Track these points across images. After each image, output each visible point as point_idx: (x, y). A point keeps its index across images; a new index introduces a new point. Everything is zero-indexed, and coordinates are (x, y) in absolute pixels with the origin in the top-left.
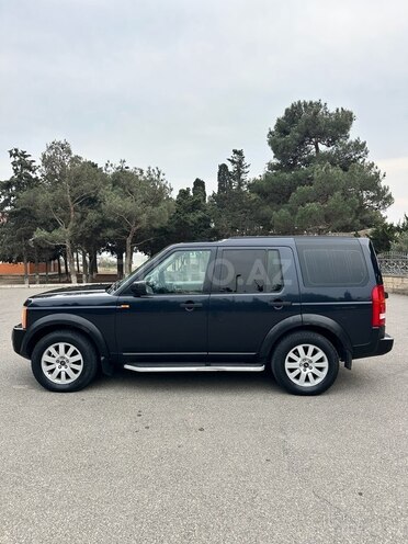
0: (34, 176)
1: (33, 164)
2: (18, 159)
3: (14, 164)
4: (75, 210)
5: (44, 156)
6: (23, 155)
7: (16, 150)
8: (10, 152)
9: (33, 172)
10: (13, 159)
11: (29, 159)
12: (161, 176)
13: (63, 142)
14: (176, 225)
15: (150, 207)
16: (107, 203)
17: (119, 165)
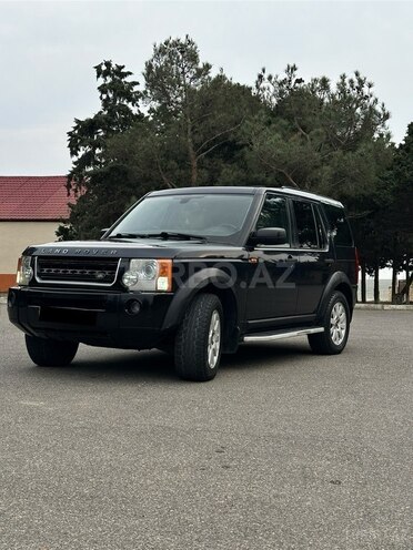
0: (135, 111)
1: (136, 88)
2: (109, 79)
3: (103, 89)
4: (200, 166)
5: (149, 67)
6: (120, 73)
7: (108, 64)
8: (98, 68)
9: (134, 102)
10: (101, 81)
11: (129, 79)
12: (366, 90)
13: (183, 41)
14: (395, 191)
15: (339, 152)
16: (256, 147)
17: (283, 76)
